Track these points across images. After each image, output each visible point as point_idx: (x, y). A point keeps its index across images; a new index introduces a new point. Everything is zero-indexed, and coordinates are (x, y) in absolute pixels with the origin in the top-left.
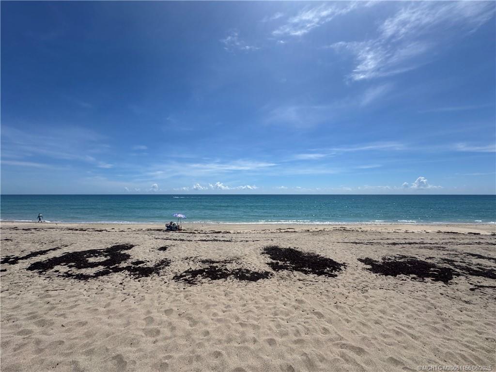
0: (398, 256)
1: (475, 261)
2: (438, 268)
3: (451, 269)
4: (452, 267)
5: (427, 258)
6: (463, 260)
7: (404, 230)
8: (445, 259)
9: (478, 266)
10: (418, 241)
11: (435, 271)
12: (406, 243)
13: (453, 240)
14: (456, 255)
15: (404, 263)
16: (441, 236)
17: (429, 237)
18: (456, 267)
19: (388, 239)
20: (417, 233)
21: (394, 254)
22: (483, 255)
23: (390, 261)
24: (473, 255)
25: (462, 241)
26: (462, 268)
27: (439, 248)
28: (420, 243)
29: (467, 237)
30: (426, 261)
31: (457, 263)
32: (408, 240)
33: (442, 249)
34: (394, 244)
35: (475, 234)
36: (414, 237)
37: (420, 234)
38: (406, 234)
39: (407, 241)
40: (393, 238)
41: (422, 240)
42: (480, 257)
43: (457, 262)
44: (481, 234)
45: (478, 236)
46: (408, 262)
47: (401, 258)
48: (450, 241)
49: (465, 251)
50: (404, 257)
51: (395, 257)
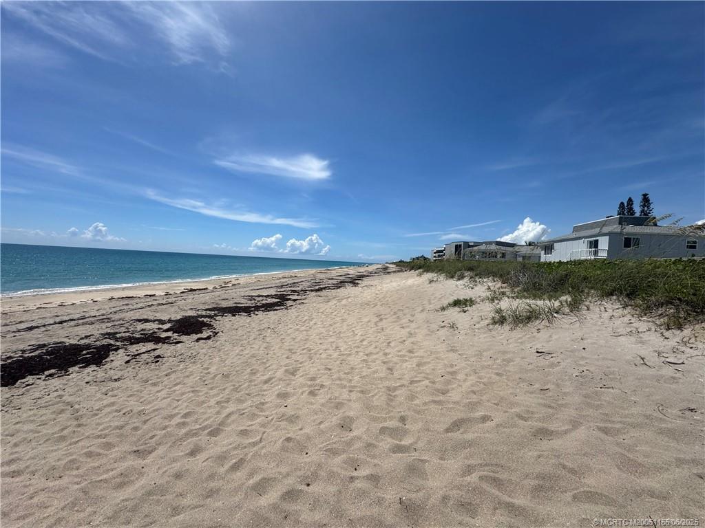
0: (30, 348)
1: (140, 326)
2: (93, 348)
3: (111, 344)
4: (112, 342)
5: (82, 339)
6: (128, 329)
7: (59, 303)
8: (107, 334)
9: (142, 332)
10: (76, 317)
11: (88, 353)
12: (55, 323)
13: (125, 307)
14: (122, 325)
15: (39, 356)
16: (113, 303)
17: (96, 308)
18: (117, 340)
19: (21, 322)
20: (80, 305)
21: (22, 347)
22: (149, 318)
23: (9, 361)
24: (139, 321)
25: (135, 307)
26: (123, 339)
27: (102, 321)
28: (79, 319)
29: (142, 300)
30: (79, 343)
31: (120, 335)
32: (60, 318)
33: (106, 321)
34: (31, 328)
35: (150, 296)
36: (72, 312)
37: (83, 305)
38: (61, 308)
39: (58, 320)
40: (33, 318)
41: (84, 314)
42: (147, 321)
43: (120, 333)
44: (157, 295)
45: (153, 298)
46: (48, 353)
47: (35, 350)
48: (122, 308)
49: (133, 318)
50: (44, 345)
51: (24, 351)
